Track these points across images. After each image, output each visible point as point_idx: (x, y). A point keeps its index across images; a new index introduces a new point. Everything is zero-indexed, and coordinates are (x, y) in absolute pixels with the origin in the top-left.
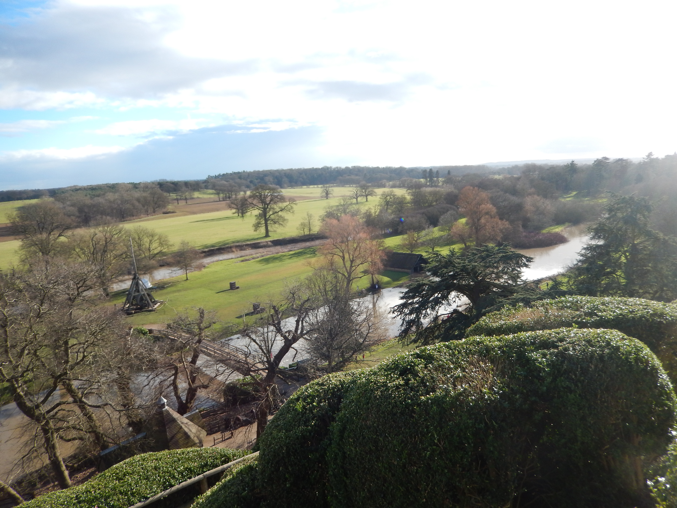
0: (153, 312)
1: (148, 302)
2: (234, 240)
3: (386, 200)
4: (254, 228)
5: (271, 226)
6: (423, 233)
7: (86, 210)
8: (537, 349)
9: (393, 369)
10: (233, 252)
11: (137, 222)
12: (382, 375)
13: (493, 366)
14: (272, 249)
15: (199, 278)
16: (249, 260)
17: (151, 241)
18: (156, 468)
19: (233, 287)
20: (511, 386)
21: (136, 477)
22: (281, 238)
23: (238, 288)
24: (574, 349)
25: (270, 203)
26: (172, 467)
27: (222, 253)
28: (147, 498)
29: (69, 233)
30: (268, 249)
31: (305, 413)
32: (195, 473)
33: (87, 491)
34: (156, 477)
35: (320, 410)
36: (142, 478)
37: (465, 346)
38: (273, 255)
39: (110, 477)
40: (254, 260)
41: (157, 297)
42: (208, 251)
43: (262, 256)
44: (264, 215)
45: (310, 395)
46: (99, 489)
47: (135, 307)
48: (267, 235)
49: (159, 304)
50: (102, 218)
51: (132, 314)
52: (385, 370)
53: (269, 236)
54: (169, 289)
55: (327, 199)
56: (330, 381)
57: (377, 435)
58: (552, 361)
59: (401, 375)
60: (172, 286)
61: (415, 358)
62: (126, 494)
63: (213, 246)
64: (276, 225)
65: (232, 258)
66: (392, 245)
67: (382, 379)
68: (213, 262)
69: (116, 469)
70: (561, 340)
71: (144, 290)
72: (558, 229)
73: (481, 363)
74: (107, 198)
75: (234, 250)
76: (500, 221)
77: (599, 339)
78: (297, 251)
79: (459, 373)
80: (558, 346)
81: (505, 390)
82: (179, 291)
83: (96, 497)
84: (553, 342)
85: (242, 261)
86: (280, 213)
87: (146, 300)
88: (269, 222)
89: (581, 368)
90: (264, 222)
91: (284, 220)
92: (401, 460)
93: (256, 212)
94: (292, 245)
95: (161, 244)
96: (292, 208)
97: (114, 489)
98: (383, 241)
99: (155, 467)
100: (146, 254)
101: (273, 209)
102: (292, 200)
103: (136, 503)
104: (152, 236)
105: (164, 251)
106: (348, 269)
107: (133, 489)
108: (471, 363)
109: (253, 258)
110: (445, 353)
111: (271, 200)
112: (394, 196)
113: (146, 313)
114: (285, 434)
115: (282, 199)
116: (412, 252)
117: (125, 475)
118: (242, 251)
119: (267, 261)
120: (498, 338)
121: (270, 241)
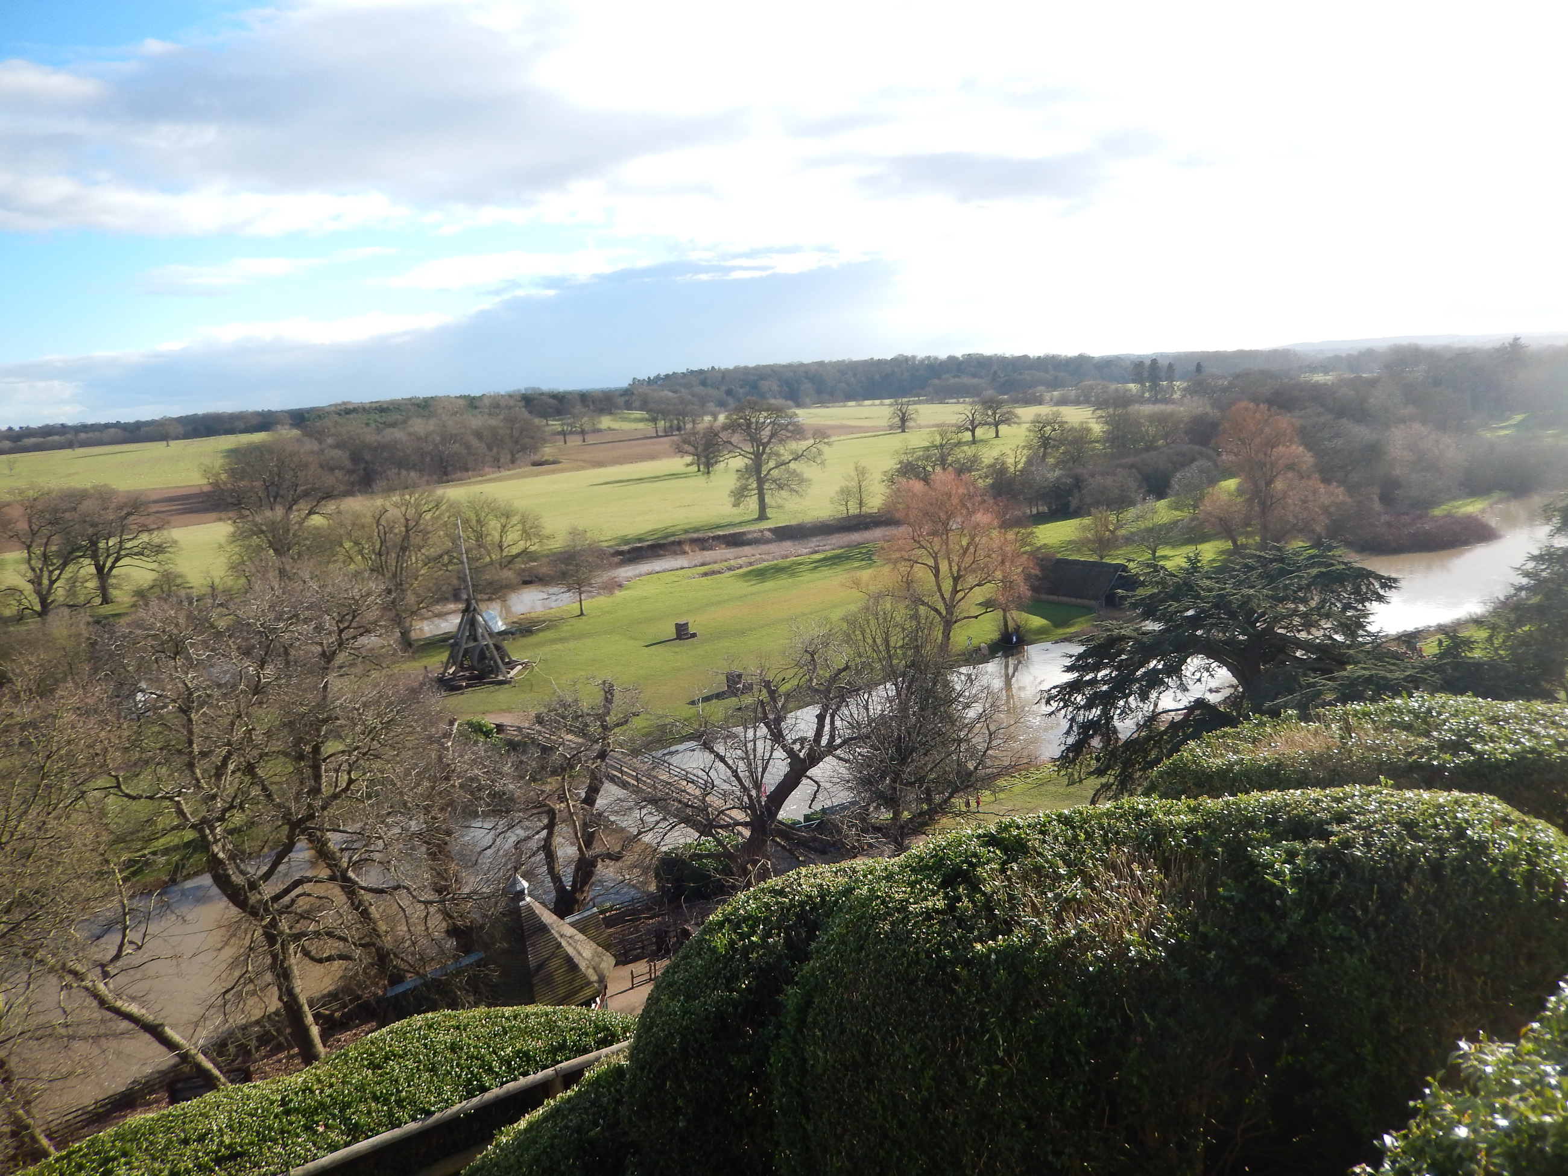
0: (507, 686)
1: (495, 662)
2: (687, 527)
3: (1043, 436)
4: (733, 499)
5: (772, 495)
6: (1131, 513)
7: (368, 457)
8: (1277, 837)
9: (930, 868)
10: (685, 553)
11: (475, 483)
12: (904, 882)
13: (1162, 876)
14: (773, 548)
15: (608, 612)
16: (719, 572)
17: (504, 527)
18: (453, 1048)
19: (682, 632)
20: (1201, 928)
21: (410, 1064)
22: (794, 522)
23: (694, 635)
24: (1368, 845)
25: (769, 442)
26: (489, 1047)
27: (660, 556)
28: (429, 1113)
29: (331, 507)
30: (764, 548)
31: (733, 957)
32: (537, 1063)
33: (307, 1090)
34: (452, 1067)
35: (764, 954)
36: (421, 1067)
37: (1105, 821)
38: (775, 562)
39: (356, 1060)
40: (732, 573)
41: (516, 651)
42: (629, 552)
43: (751, 564)
44: (756, 469)
45: (750, 917)
46: (331, 1086)
47: (467, 674)
48: (762, 516)
49: (520, 667)
50: (399, 474)
51: (460, 688)
52: (913, 870)
53: (768, 519)
54: (541, 634)
55: (904, 431)
56: (800, 885)
57: (872, 1029)
58: (1307, 872)
59: (944, 885)
60: (548, 628)
61: (986, 844)
62: (386, 1102)
63: (640, 540)
64: (784, 493)
65: (682, 568)
66: (1055, 541)
67: (899, 893)
68: (640, 575)
69: (372, 1043)
70: (1341, 818)
71: (487, 636)
72: (1472, 508)
73: (1135, 866)
74: (411, 430)
75: (687, 548)
76: (1322, 486)
77: (1438, 820)
78: (829, 554)
79: (1075, 888)
80: (1332, 834)
81: (1183, 938)
82: (563, 640)
83: (321, 1104)
84: (1321, 822)
85: (705, 574)
86: (793, 465)
87: (492, 658)
88: (766, 486)
89: (1381, 891)
90: (755, 485)
91: (802, 480)
92: (920, 1092)
93: (739, 462)
94: (818, 538)
95: (526, 534)
96: (820, 453)
97: (361, 1088)
98: (1032, 533)
99: (452, 1044)
100: (494, 557)
101: (778, 455)
102: (821, 434)
103: (406, 1123)
104: (508, 515)
105: (532, 548)
106: (947, 596)
107: (401, 1091)
108: (1112, 867)
109: (730, 569)
110: (1056, 838)
111: (772, 436)
112: (1062, 424)
113: (492, 688)
114: (682, 1004)
115: (798, 432)
116: (1102, 558)
117: (387, 1059)
118: (707, 553)
119: (761, 575)
120: (1192, 803)
121: (770, 530)
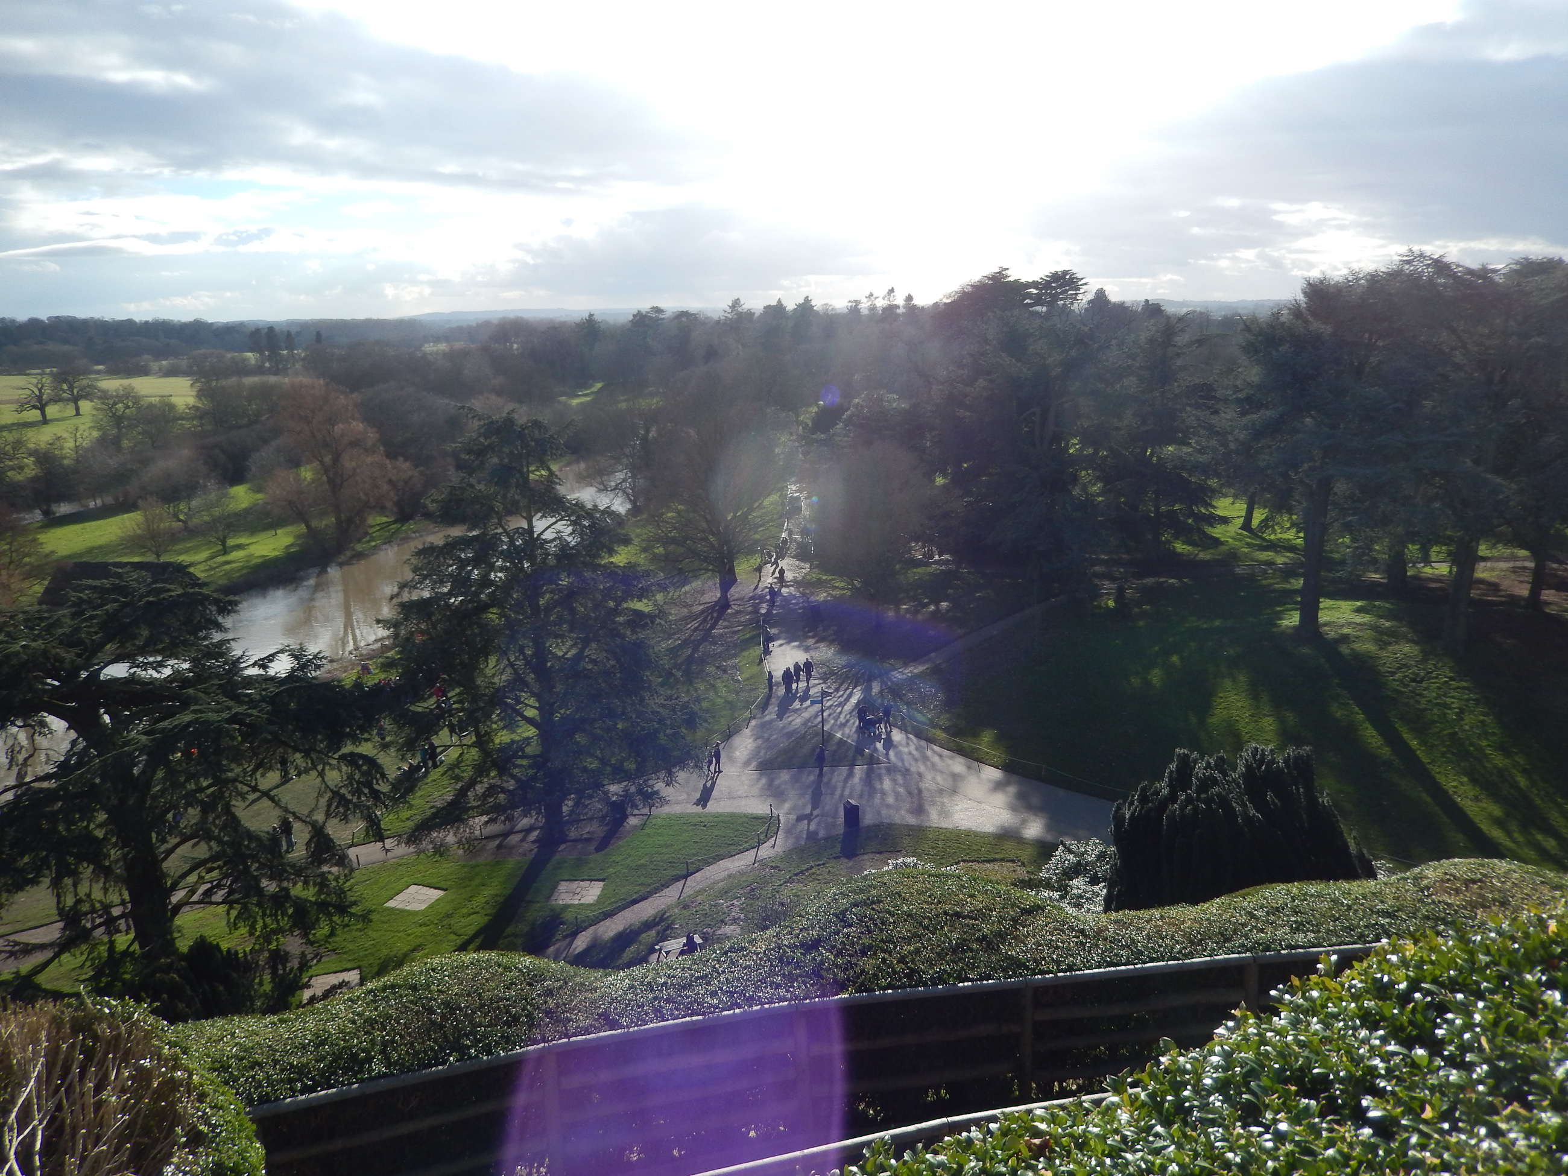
3: (114, 415)
66: (114, 538)
76: (388, 462)
116: (158, 556)
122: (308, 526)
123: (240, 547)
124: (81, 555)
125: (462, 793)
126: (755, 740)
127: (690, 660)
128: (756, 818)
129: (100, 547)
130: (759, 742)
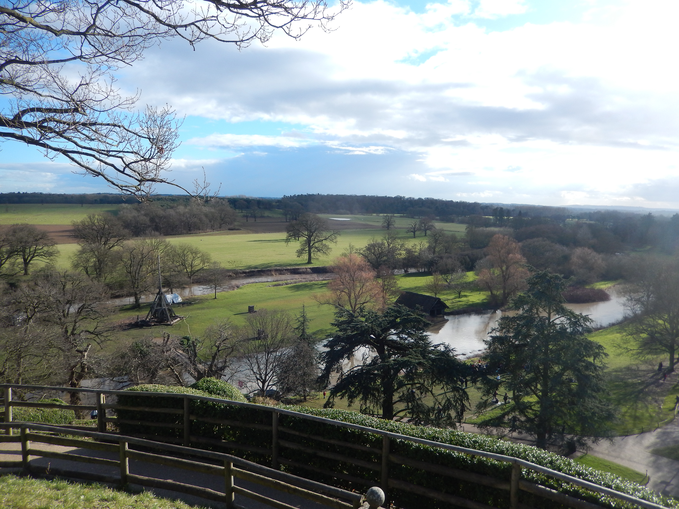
0: (170, 327)
4: (297, 254)
5: (314, 254)
16: (281, 285)
17: (194, 258)
22: (321, 266)
23: (254, 312)
25: (314, 232)
29: (123, 243)
40: (286, 286)
47: (155, 320)
49: (179, 319)
53: (311, 263)
54: (195, 306)
55: (388, 229)
60: (198, 303)
63: (256, 267)
64: (320, 253)
75: (273, 273)
82: (203, 309)
85: (276, 285)
86: (324, 242)
88: (312, 249)
90: (307, 249)
91: (328, 249)
93: (302, 239)
95: (203, 261)
100: (188, 269)
101: (318, 237)
105: (206, 268)
111: (316, 229)
113: (164, 327)
122: (491, 293)
123: (465, 296)
124: (412, 289)
125: (503, 416)
126: (657, 438)
127: (641, 391)
128: (637, 474)
129: (419, 287)
130: (658, 440)
